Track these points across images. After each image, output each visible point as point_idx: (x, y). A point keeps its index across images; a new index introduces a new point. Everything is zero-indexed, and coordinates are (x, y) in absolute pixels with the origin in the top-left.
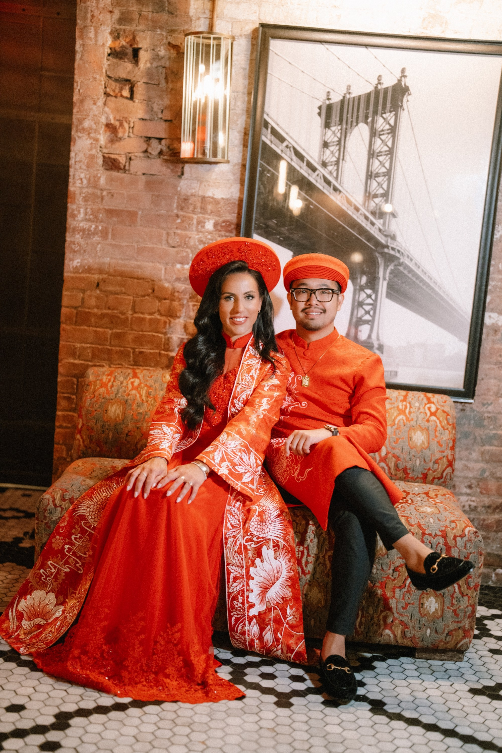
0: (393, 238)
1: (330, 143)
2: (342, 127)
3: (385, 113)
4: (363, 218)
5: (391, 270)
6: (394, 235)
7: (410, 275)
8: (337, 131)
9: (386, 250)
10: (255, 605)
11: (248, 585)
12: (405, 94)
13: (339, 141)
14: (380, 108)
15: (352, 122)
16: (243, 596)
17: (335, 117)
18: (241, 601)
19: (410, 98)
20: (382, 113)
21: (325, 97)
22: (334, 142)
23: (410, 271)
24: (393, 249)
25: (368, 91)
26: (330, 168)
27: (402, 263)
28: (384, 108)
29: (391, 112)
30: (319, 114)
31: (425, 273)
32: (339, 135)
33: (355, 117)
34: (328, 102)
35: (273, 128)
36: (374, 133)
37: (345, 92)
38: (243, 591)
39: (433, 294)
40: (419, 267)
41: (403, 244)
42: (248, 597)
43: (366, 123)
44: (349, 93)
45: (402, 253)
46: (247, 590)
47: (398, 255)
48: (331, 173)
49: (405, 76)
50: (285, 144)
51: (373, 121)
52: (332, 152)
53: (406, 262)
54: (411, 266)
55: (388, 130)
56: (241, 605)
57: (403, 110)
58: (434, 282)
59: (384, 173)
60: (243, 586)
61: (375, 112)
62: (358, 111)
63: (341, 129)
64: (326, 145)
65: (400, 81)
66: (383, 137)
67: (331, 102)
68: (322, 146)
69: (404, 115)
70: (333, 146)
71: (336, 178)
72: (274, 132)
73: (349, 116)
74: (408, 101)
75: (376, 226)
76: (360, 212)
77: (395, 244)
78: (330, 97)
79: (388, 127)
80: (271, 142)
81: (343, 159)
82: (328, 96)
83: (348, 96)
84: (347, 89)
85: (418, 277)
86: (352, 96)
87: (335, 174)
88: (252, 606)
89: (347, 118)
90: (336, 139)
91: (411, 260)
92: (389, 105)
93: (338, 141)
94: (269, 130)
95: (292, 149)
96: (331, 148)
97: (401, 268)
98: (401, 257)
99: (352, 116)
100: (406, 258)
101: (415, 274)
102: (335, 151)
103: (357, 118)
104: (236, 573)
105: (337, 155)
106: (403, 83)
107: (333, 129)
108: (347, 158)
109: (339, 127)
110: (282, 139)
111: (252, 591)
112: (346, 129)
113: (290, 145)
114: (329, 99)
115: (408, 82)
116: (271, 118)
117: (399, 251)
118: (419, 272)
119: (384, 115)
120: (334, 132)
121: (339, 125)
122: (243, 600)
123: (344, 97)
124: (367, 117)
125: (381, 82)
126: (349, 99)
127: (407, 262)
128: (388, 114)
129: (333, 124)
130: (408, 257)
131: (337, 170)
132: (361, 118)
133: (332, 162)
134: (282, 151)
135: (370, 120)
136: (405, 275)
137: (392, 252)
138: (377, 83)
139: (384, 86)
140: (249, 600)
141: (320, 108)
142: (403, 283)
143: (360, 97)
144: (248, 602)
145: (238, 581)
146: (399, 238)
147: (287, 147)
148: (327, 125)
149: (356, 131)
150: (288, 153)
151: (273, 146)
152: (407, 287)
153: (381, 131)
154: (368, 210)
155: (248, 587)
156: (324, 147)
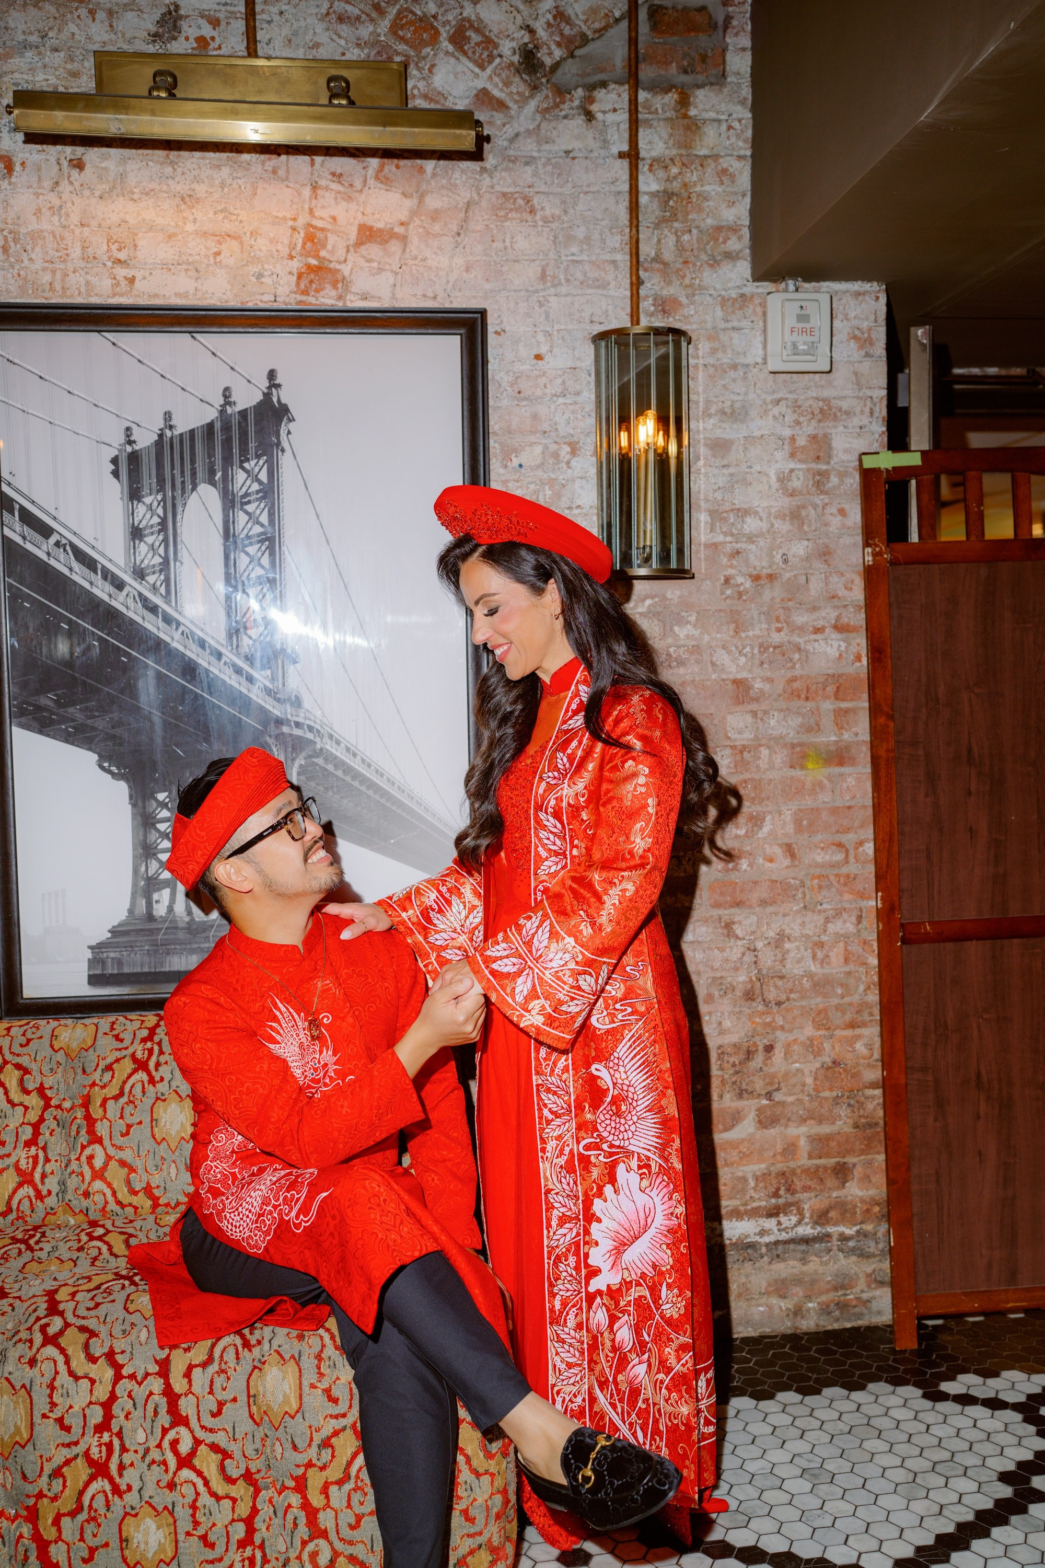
0: (297, 703)
1: (145, 528)
2: (164, 495)
3: (248, 460)
4: (229, 671)
5: (301, 766)
6: (296, 697)
7: (339, 773)
8: (155, 504)
9: (285, 729)
10: (600, 1271)
11: (587, 1232)
12: (281, 421)
13: (163, 523)
14: (236, 451)
15: (183, 483)
16: (577, 1253)
17: (148, 479)
18: (573, 1264)
19: (292, 426)
20: (242, 462)
21: (122, 439)
22: (152, 526)
23: (338, 764)
24: (298, 725)
25: (209, 421)
26: (151, 579)
27: (321, 749)
28: (244, 452)
29: (258, 457)
30: (116, 474)
31: (369, 766)
32: (160, 511)
33: (188, 473)
34: (129, 449)
35: (22, 509)
36: (230, 502)
37: (162, 426)
38: (577, 1244)
39: (389, 805)
40: (355, 755)
41: (318, 713)
42: (587, 1256)
43: (212, 483)
44: (171, 427)
45: (318, 731)
46: (586, 1243)
47: (310, 736)
48: (154, 588)
49: (278, 386)
50: (53, 539)
51: (225, 478)
52: (152, 547)
53: (328, 747)
54: (339, 754)
55: (258, 492)
56: (574, 1273)
57: (283, 451)
58: (389, 780)
59: (259, 577)
60: (578, 1234)
61: (228, 460)
62: (193, 462)
63: (164, 500)
64: (136, 533)
65: (268, 396)
66: (250, 508)
67: (136, 447)
68: (128, 536)
69: (286, 462)
70: (152, 534)
71: (167, 597)
72: (28, 518)
73: (177, 472)
74: (289, 433)
75: (258, 684)
76: (224, 659)
77: (302, 715)
78: (132, 438)
79: (256, 487)
80: (24, 538)
81: (176, 560)
82: (128, 436)
83: (168, 433)
84: (165, 420)
85: (357, 775)
86: (177, 432)
87: (163, 590)
88: (594, 1272)
89: (173, 476)
90: (156, 520)
91: (338, 743)
92: (252, 445)
93: (159, 524)
94: (17, 513)
95: (68, 548)
96: (150, 540)
97: (320, 761)
98: (318, 740)
99: (182, 472)
100: (326, 739)
101: (348, 770)
102: (157, 544)
103: (194, 474)
104: (562, 1210)
105: (161, 551)
106: (275, 400)
107: (148, 500)
108: (183, 554)
109: (159, 497)
110: (45, 531)
111: (597, 1244)
112: (174, 498)
113: (64, 541)
114: (130, 442)
115: (285, 396)
116: (17, 491)
117: (311, 729)
118: (356, 765)
119: (246, 465)
120: (150, 507)
121: (158, 491)
122: (578, 1262)
123: (161, 436)
124: (212, 472)
125: (232, 400)
126: (172, 438)
127: (330, 747)
128: (253, 463)
129: (146, 490)
130: (331, 737)
131: (167, 581)
132: (200, 475)
133: (154, 566)
134: (48, 554)
135: (219, 475)
136: (330, 774)
137: (297, 732)
138: (222, 402)
139: (239, 407)
140: (590, 1261)
141: (115, 461)
142: (327, 789)
143: (192, 432)
144: (587, 1266)
145: (567, 1225)
146: (307, 703)
147: (57, 544)
148: (134, 495)
149: (193, 500)
150: (62, 556)
151: (29, 546)
152: (337, 797)
153: (243, 497)
154: (238, 655)
155: (587, 1238)
156: (133, 539)
